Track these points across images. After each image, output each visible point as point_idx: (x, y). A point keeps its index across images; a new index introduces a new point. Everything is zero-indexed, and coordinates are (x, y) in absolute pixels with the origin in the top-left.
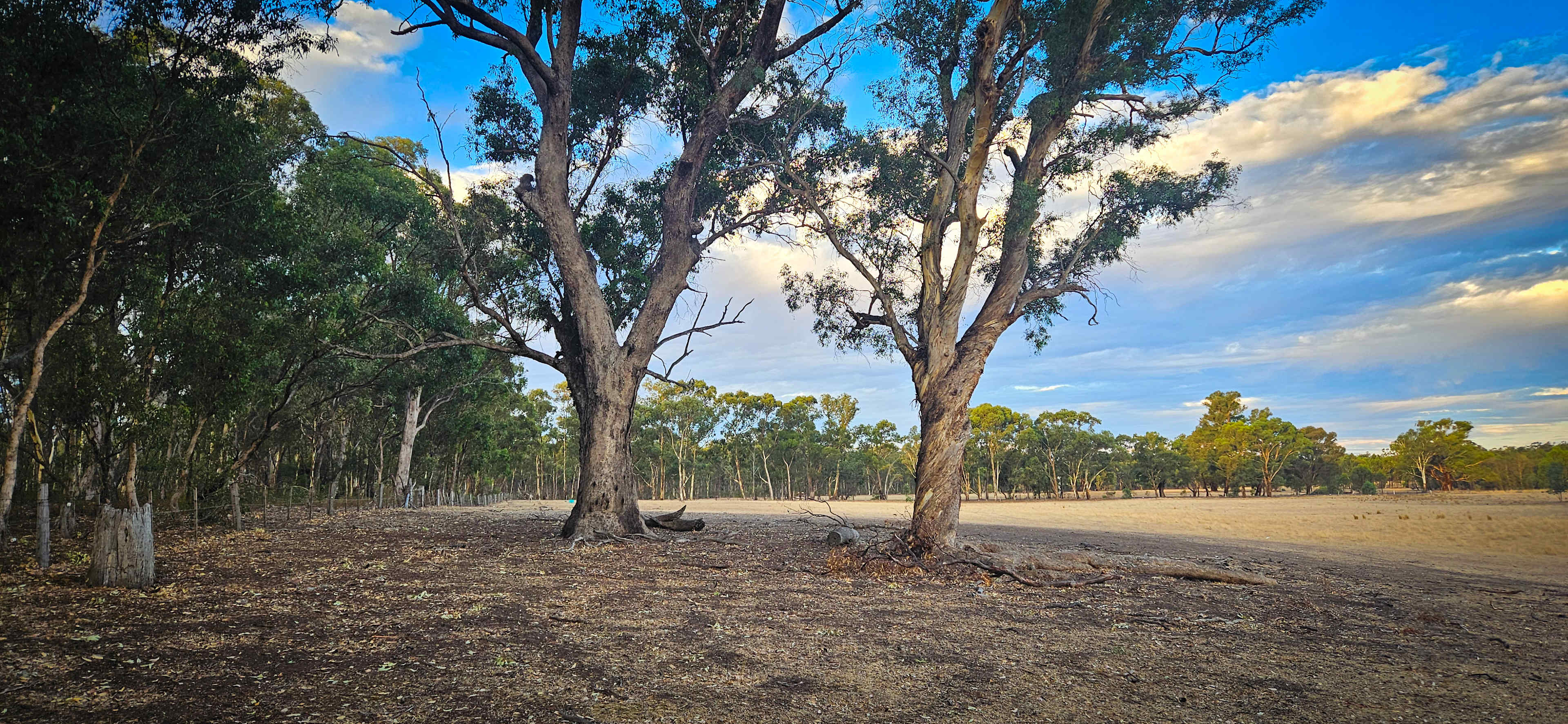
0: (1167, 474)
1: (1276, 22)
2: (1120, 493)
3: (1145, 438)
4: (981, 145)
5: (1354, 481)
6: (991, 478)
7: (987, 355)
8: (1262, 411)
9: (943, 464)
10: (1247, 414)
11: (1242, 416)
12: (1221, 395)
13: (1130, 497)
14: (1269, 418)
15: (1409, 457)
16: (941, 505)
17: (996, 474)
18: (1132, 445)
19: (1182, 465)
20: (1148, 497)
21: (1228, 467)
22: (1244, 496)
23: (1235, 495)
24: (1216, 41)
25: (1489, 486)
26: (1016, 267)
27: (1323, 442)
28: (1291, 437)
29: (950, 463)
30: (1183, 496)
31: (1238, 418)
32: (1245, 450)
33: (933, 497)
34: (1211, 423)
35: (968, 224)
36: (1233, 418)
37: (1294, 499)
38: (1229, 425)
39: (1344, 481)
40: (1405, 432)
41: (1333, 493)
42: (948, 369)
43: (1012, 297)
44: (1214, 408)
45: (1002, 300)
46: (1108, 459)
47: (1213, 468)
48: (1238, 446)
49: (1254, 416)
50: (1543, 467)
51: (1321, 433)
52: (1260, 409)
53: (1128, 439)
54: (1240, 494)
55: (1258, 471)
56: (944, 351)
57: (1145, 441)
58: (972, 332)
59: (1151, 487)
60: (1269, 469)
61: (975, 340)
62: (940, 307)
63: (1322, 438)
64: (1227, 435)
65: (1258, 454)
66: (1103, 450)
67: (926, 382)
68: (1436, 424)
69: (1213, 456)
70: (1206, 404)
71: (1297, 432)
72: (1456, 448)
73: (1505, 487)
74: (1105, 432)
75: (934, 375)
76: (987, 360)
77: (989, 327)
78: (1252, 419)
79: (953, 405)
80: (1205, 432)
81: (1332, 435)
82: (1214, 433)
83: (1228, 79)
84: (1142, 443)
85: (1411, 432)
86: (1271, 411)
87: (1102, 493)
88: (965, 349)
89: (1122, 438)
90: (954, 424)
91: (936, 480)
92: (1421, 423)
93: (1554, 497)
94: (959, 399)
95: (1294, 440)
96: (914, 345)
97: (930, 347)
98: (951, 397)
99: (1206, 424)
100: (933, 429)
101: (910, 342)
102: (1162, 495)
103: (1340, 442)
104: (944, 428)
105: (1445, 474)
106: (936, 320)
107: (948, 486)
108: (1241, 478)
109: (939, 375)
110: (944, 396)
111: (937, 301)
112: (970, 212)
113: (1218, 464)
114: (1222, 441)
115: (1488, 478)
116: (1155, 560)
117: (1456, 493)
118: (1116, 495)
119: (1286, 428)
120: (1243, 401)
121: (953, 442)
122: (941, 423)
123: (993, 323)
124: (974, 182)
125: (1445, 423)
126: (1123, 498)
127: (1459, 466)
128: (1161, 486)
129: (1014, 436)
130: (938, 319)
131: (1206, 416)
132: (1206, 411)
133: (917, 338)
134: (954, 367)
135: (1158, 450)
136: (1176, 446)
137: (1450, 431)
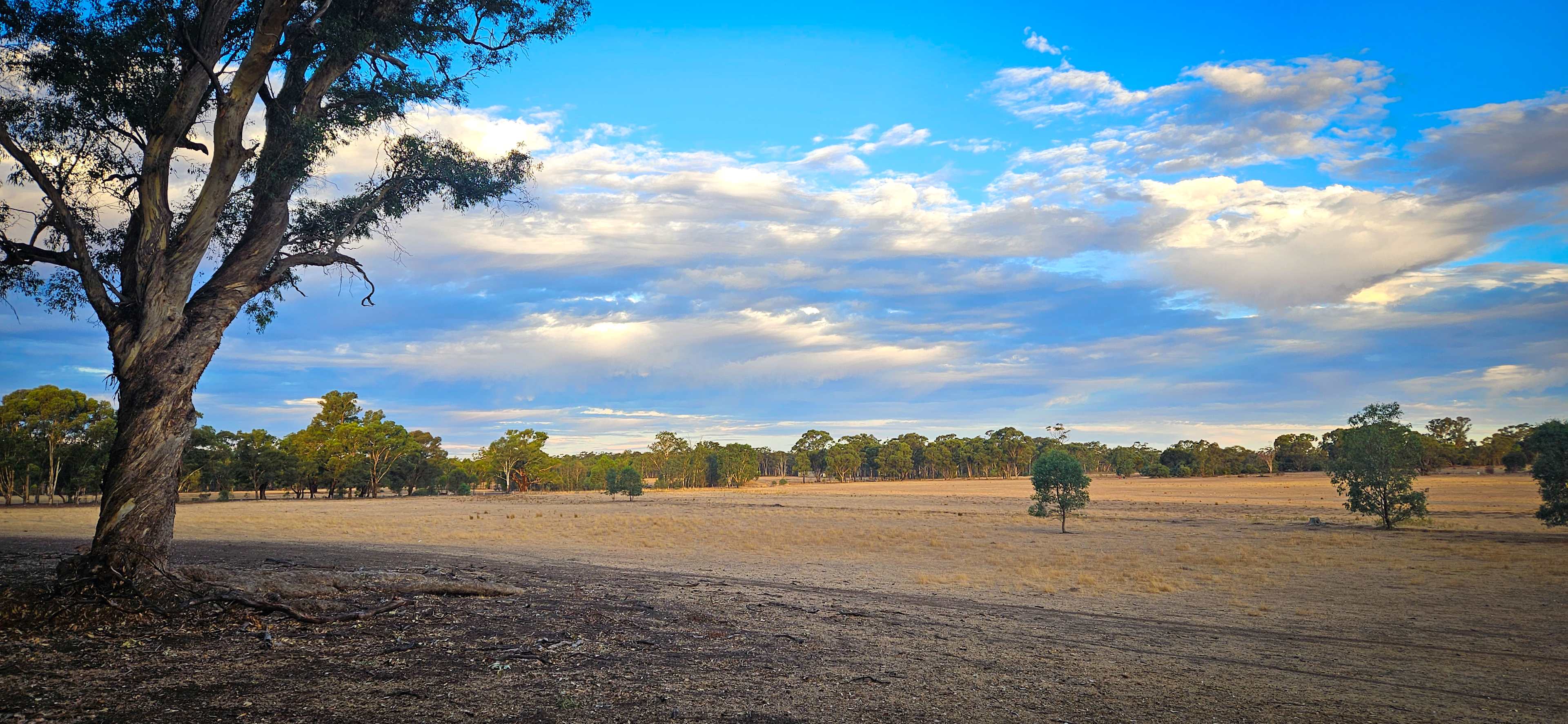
0: (272, 474)
1: (533, 32)
2: (215, 495)
3: (251, 436)
4: (264, 56)
5: (451, 483)
6: (47, 476)
7: (227, 325)
8: (376, 413)
9: (154, 465)
10: (361, 416)
11: (355, 418)
12: (338, 394)
13: (227, 500)
14: (383, 421)
15: (498, 462)
16: (148, 521)
17: (55, 472)
18: (235, 442)
19: (288, 466)
20: (247, 499)
21: (337, 468)
22: (350, 498)
23: (340, 497)
24: (475, 31)
25: (554, 488)
26: (276, 221)
27: (428, 446)
28: (402, 440)
29: (166, 464)
30: (286, 498)
31: (352, 419)
32: (355, 453)
33: (134, 510)
34: (324, 424)
35: (228, 153)
36: (346, 419)
37: (395, 501)
38: (344, 426)
39: (443, 483)
40: (498, 439)
41: (432, 495)
42: (171, 338)
43: (267, 257)
44: (328, 408)
45: (254, 259)
46: (207, 457)
47: (321, 469)
48: (349, 447)
49: (367, 418)
50: (594, 473)
51: (428, 438)
52: (374, 411)
53: (232, 436)
54: (347, 495)
55: (366, 473)
56: (169, 313)
57: (251, 438)
58: (209, 291)
59: (251, 488)
60: (377, 471)
61: (213, 304)
62: (168, 253)
63: (428, 442)
64: (340, 436)
65: (368, 456)
66: (200, 447)
67: (134, 352)
68: (521, 433)
69: (323, 457)
70: (321, 403)
71: (408, 436)
72: (535, 455)
73: (566, 489)
74: (206, 428)
75: (149, 344)
76: (226, 331)
77: (233, 290)
78: (366, 421)
79: (175, 386)
80: (316, 430)
81: (438, 440)
82: (327, 433)
83: (478, 74)
84: (246, 441)
85: (502, 440)
86: (385, 412)
87: (196, 495)
88: (198, 315)
89: (225, 435)
90: (174, 411)
91: (143, 487)
92: (510, 432)
93: (609, 497)
94: (185, 379)
95: (404, 444)
96: (115, 300)
97: (147, 305)
98: (174, 376)
99: (318, 424)
100: (142, 417)
101: (109, 293)
102: (263, 497)
103: (443, 446)
104: (160, 417)
105: (524, 477)
106: (159, 270)
107: (159, 494)
108: (349, 480)
109: (157, 345)
110: (163, 373)
111: (163, 245)
112: (234, 137)
113: (327, 466)
114: (334, 442)
115: (554, 481)
116: (385, 575)
117: (530, 494)
118: (210, 498)
119: (399, 431)
120: (358, 402)
121: (171, 436)
122: (156, 409)
123: (239, 286)
124: (243, 101)
125: (528, 433)
126: (219, 501)
127: (535, 470)
128: (263, 488)
129: (86, 427)
130: (163, 270)
131: (319, 415)
132: (320, 410)
133: (119, 289)
134: (181, 336)
135: (263, 449)
136: (284, 445)
137: (531, 440)
